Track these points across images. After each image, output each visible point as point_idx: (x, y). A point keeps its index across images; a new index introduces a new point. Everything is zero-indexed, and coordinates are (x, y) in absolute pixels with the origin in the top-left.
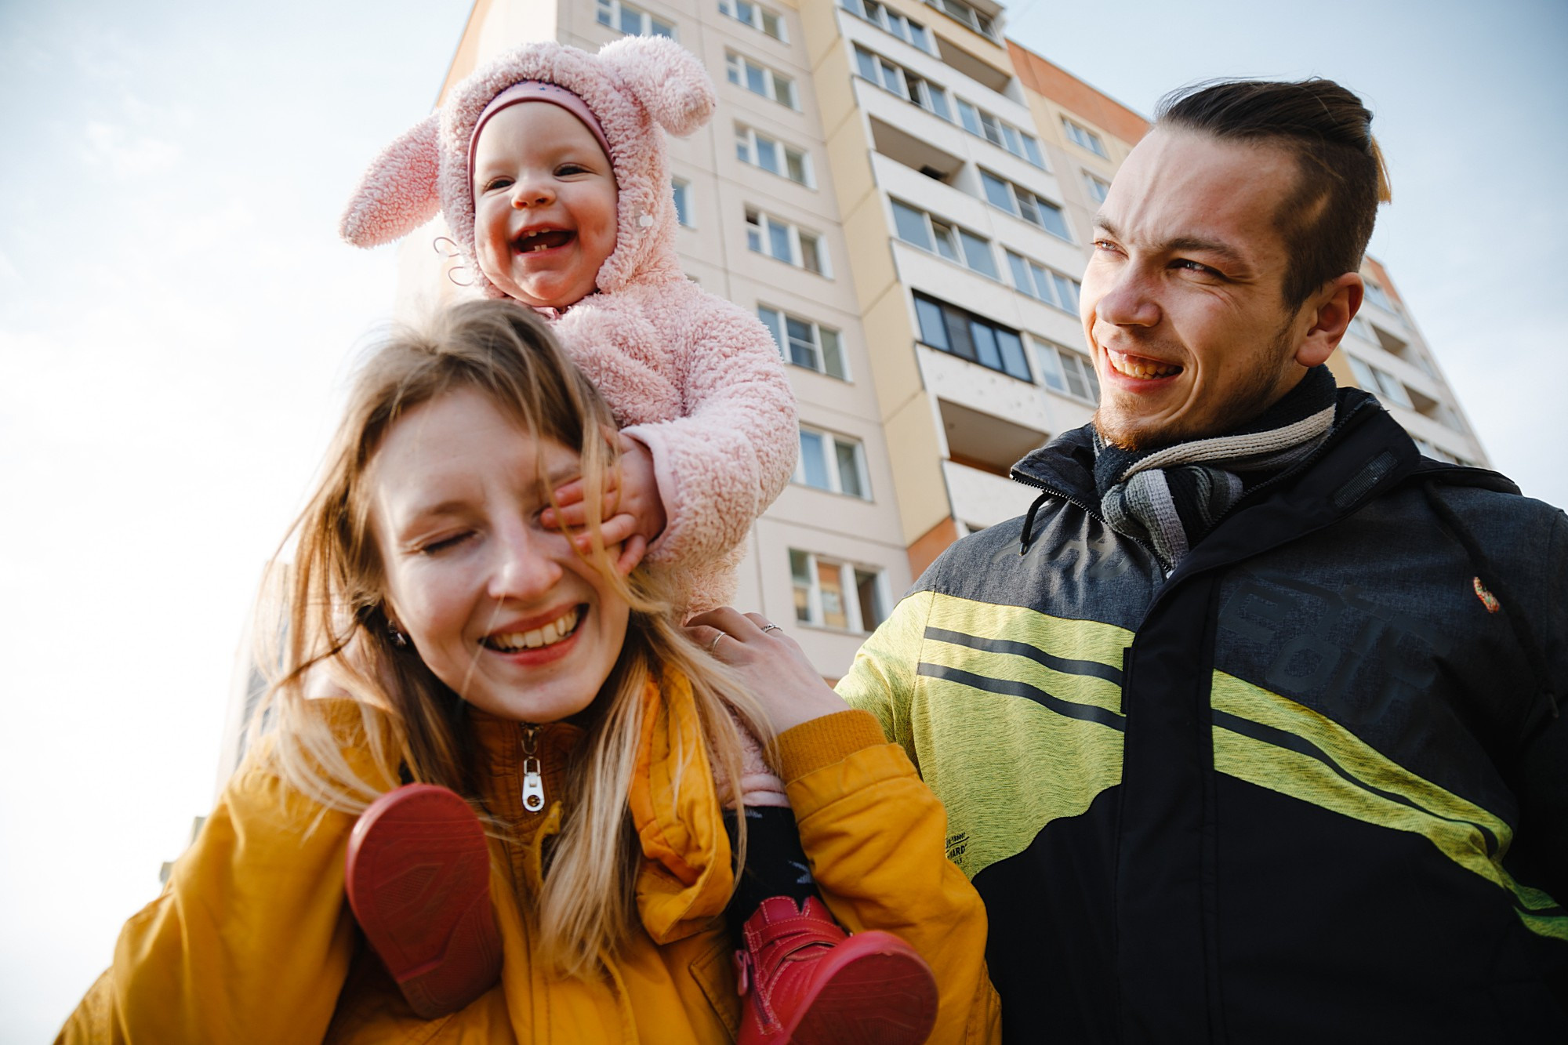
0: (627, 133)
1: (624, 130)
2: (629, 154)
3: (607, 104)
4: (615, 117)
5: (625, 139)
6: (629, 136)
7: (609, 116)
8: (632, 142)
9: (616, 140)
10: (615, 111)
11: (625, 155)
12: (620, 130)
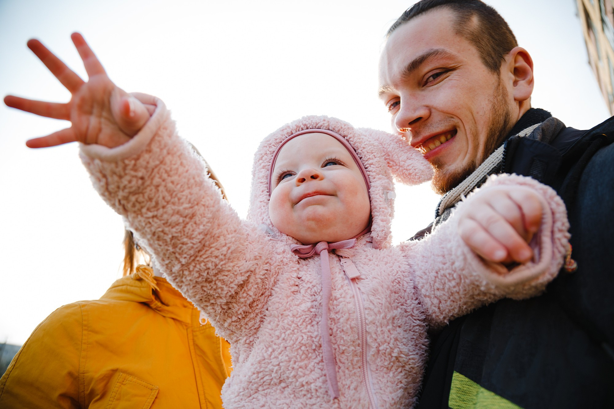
0: (375, 154)
1: (372, 153)
2: (377, 165)
3: (361, 140)
4: (366, 146)
5: (373, 157)
6: (376, 156)
7: (363, 145)
8: (377, 159)
9: (368, 157)
10: (365, 143)
11: (374, 166)
12: (370, 153)
